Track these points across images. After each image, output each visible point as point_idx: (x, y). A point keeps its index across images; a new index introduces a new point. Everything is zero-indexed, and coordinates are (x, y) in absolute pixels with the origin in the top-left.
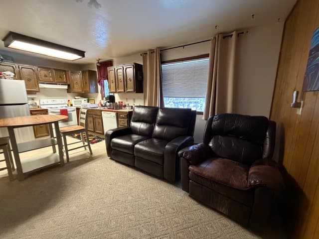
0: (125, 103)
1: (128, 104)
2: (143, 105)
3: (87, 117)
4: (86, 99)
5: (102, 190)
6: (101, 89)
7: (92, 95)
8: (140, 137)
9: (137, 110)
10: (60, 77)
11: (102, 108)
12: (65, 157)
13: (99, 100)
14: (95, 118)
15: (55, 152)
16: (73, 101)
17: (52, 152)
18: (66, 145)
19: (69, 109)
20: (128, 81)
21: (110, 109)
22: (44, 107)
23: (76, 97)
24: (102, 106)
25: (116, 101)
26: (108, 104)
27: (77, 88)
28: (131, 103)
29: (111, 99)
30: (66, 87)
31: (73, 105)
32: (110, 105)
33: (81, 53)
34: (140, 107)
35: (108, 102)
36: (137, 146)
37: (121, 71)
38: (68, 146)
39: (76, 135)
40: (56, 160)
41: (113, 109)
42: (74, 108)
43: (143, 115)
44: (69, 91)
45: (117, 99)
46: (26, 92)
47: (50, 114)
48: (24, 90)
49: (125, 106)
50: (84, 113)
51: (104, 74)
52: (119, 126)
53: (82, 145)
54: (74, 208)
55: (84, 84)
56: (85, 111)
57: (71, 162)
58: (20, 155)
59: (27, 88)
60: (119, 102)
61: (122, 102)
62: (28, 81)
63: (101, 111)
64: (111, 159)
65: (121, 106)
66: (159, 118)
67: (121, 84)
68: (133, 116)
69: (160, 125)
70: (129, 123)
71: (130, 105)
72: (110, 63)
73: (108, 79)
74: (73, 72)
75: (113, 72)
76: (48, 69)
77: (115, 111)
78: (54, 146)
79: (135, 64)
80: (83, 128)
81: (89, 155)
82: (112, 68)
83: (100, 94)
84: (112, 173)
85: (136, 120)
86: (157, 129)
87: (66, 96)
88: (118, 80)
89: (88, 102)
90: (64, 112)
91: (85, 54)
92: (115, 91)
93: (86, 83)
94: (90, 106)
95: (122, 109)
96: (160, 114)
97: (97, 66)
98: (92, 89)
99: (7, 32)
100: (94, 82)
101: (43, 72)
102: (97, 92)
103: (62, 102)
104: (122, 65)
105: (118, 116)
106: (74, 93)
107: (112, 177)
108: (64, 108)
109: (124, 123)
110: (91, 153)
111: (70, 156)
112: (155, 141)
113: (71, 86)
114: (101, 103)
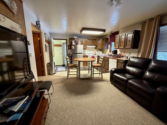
0: (123, 54)
1: (125, 55)
2: (137, 57)
3: (103, 60)
4: (102, 52)
5: (107, 97)
6: (110, 47)
7: (105, 50)
8: (132, 77)
9: (132, 60)
10: (94, 42)
11: (109, 57)
12: (92, 76)
13: (108, 53)
14: (105, 61)
15: (89, 73)
16: (97, 53)
17: (88, 72)
18: (93, 71)
19: (95, 56)
20: (128, 42)
21: (114, 58)
22: (87, 55)
23: (98, 51)
24: (109, 55)
25: (118, 54)
26: (113, 55)
27: (99, 47)
28: (127, 55)
29: (115, 52)
30: (95, 46)
31: (97, 55)
32: (114, 56)
33: (104, 31)
34: (134, 57)
35: (113, 54)
36: (130, 81)
37: (124, 36)
38: (94, 72)
39: (96, 68)
40: (89, 76)
41: (116, 57)
42: (97, 56)
43: (136, 63)
44: (96, 48)
45: (119, 52)
46: (83, 49)
47: (89, 57)
48: (83, 48)
49: (123, 56)
50: (102, 59)
51: (113, 39)
52: (118, 67)
53: (99, 73)
54: (95, 99)
55: (103, 45)
56: (103, 58)
57: (94, 79)
58: (80, 71)
59: (84, 47)
60: (119, 54)
61: (121, 54)
62: (84, 45)
63: (109, 58)
64: (112, 83)
65: (120, 56)
66: (151, 67)
67: (123, 44)
68: (128, 63)
69: (150, 71)
70: (125, 66)
71: (126, 56)
72: (117, 33)
73: (115, 42)
74: (99, 40)
75: (119, 37)
76: (90, 39)
77: (116, 59)
78: (89, 70)
79: (135, 31)
80: (100, 65)
81: (101, 78)
82: (118, 35)
83: (109, 50)
84: (112, 91)
85: (130, 65)
86: (147, 74)
87: (94, 50)
88: (121, 42)
89: (103, 53)
90: (93, 57)
91: (106, 30)
92: (118, 48)
93: (103, 44)
94: (104, 55)
95: (120, 58)
96: (153, 64)
97: (110, 35)
98: (106, 47)
99: (82, 28)
100: (107, 44)
101: (89, 41)
102: (108, 48)
103: (93, 53)
104: (125, 33)
105: (118, 61)
106: (98, 49)
107: (112, 93)
108: (93, 55)
109: (121, 66)
110: (102, 78)
111: (94, 76)
112: (145, 82)
113: (97, 46)
114: (109, 54)
